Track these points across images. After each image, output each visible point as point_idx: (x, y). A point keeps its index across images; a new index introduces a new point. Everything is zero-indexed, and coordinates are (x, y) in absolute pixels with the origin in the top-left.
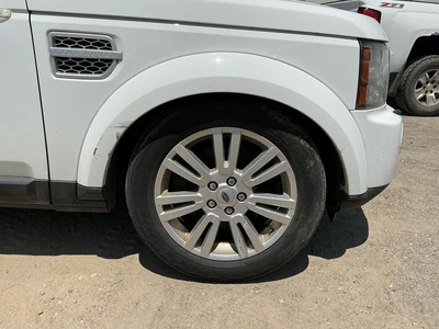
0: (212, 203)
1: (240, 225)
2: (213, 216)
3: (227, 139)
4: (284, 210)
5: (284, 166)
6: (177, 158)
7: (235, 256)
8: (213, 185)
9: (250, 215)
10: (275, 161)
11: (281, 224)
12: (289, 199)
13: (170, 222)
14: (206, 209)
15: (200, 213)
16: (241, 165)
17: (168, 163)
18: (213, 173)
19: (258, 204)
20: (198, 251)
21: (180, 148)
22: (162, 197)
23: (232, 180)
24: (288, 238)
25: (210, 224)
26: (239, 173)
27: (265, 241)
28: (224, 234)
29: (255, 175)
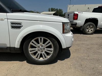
0: (39, 50)
1: (44, 54)
2: (39, 52)
3: (41, 39)
4: (52, 51)
5: (51, 43)
6: (32, 42)
7: (43, 60)
8: (39, 47)
9: (46, 52)
10: (49, 42)
11: (51, 54)
12: (52, 49)
13: (31, 54)
14: (38, 51)
15: (37, 52)
16: (44, 43)
17: (31, 43)
18: (39, 45)
19: (47, 50)
20: (36, 59)
21: (33, 41)
22: (30, 49)
23: (42, 46)
24: (52, 56)
25: (39, 54)
26: (43, 45)
27: (48, 57)
28: (41, 56)
29: (46, 45)
